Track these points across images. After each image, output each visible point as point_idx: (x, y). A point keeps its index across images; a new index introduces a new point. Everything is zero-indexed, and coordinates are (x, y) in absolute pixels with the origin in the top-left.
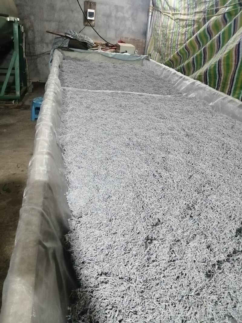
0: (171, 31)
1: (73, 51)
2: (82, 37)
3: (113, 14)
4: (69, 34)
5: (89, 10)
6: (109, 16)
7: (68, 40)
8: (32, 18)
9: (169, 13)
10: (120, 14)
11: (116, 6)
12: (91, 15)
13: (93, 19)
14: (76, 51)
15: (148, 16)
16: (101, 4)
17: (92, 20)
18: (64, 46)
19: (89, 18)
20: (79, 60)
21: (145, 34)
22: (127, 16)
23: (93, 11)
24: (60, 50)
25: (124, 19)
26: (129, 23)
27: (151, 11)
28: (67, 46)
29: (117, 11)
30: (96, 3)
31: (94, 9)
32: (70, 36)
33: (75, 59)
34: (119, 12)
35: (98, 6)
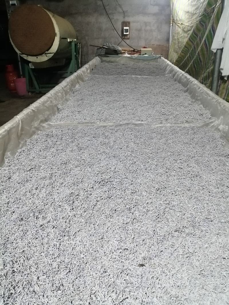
0: (181, 36)
1: (109, 57)
2: (113, 47)
3: (143, 28)
4: (105, 46)
5: (125, 28)
6: (139, 30)
7: (105, 49)
8: (87, 38)
9: (179, 23)
10: (148, 28)
11: (144, 22)
12: (127, 31)
13: (128, 33)
14: (110, 57)
15: (170, 27)
16: (134, 22)
17: (127, 35)
18: (103, 54)
19: (125, 33)
20: (112, 62)
21: (168, 40)
22: (153, 28)
23: (127, 28)
24: (100, 56)
25: (151, 31)
26: (155, 34)
27: (171, 22)
28: (104, 53)
29: (146, 26)
30: (130, 22)
31: (129, 27)
32: (106, 47)
33: (109, 62)
34: (148, 27)
35: (131, 24)
